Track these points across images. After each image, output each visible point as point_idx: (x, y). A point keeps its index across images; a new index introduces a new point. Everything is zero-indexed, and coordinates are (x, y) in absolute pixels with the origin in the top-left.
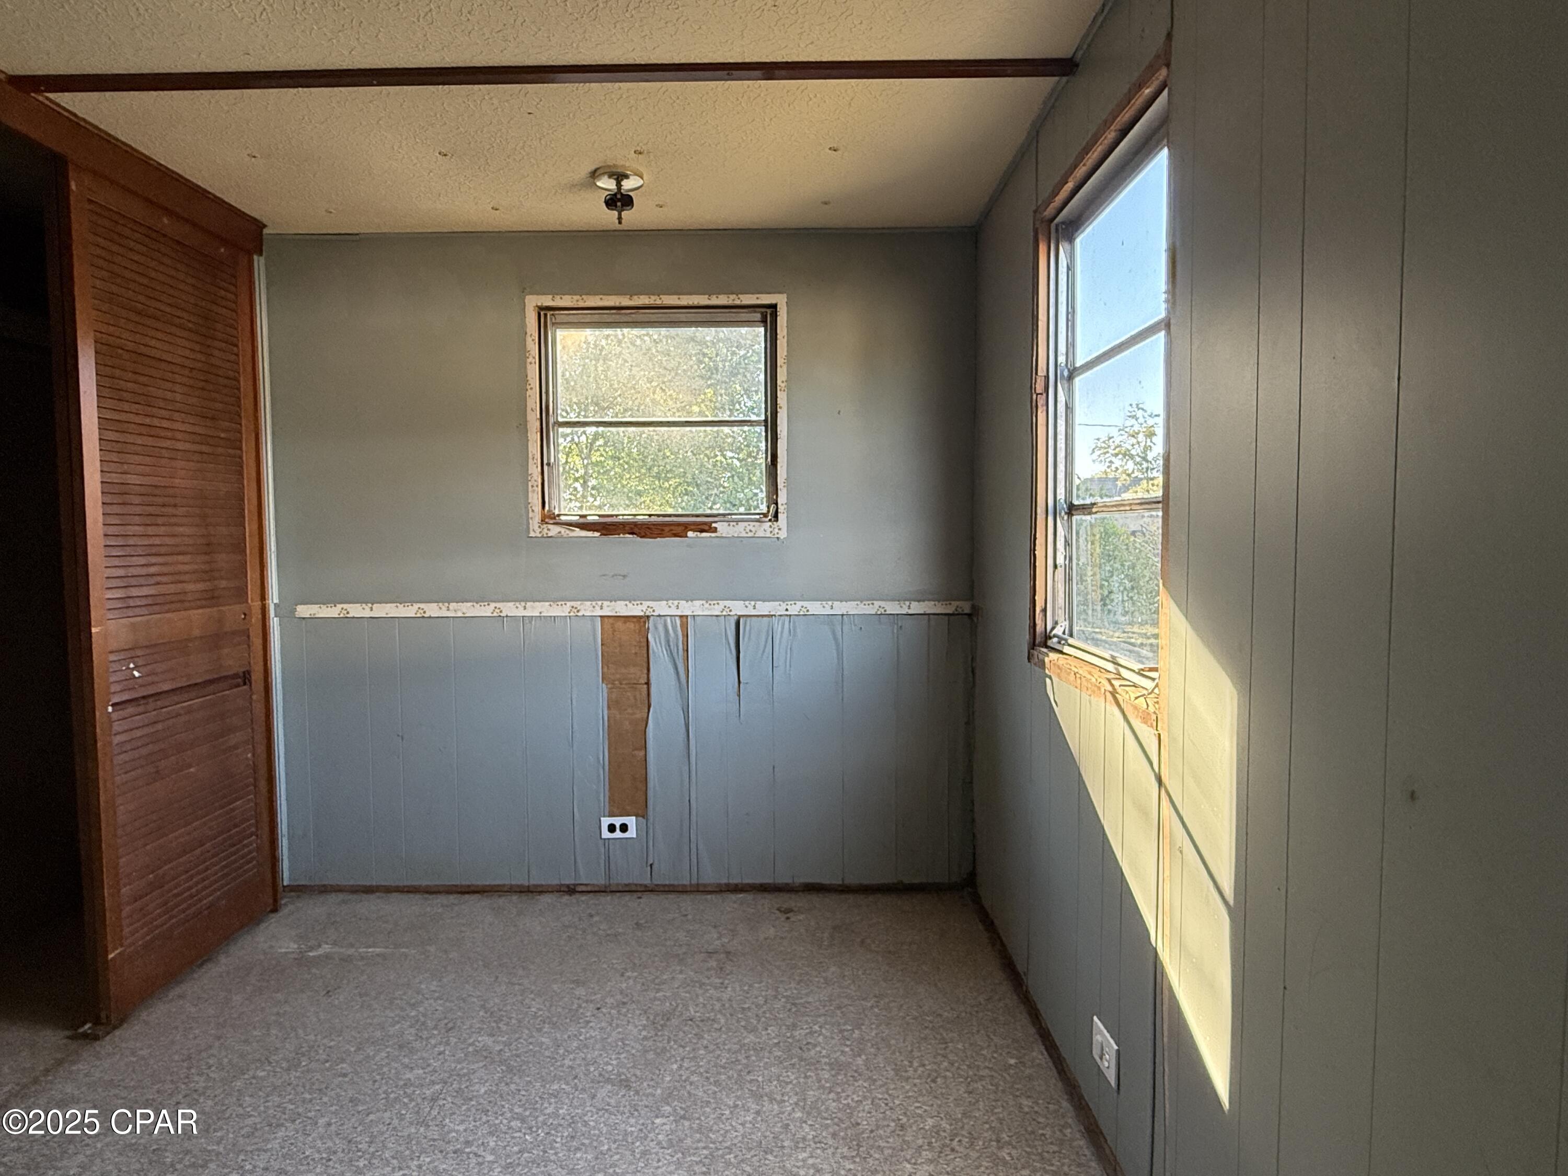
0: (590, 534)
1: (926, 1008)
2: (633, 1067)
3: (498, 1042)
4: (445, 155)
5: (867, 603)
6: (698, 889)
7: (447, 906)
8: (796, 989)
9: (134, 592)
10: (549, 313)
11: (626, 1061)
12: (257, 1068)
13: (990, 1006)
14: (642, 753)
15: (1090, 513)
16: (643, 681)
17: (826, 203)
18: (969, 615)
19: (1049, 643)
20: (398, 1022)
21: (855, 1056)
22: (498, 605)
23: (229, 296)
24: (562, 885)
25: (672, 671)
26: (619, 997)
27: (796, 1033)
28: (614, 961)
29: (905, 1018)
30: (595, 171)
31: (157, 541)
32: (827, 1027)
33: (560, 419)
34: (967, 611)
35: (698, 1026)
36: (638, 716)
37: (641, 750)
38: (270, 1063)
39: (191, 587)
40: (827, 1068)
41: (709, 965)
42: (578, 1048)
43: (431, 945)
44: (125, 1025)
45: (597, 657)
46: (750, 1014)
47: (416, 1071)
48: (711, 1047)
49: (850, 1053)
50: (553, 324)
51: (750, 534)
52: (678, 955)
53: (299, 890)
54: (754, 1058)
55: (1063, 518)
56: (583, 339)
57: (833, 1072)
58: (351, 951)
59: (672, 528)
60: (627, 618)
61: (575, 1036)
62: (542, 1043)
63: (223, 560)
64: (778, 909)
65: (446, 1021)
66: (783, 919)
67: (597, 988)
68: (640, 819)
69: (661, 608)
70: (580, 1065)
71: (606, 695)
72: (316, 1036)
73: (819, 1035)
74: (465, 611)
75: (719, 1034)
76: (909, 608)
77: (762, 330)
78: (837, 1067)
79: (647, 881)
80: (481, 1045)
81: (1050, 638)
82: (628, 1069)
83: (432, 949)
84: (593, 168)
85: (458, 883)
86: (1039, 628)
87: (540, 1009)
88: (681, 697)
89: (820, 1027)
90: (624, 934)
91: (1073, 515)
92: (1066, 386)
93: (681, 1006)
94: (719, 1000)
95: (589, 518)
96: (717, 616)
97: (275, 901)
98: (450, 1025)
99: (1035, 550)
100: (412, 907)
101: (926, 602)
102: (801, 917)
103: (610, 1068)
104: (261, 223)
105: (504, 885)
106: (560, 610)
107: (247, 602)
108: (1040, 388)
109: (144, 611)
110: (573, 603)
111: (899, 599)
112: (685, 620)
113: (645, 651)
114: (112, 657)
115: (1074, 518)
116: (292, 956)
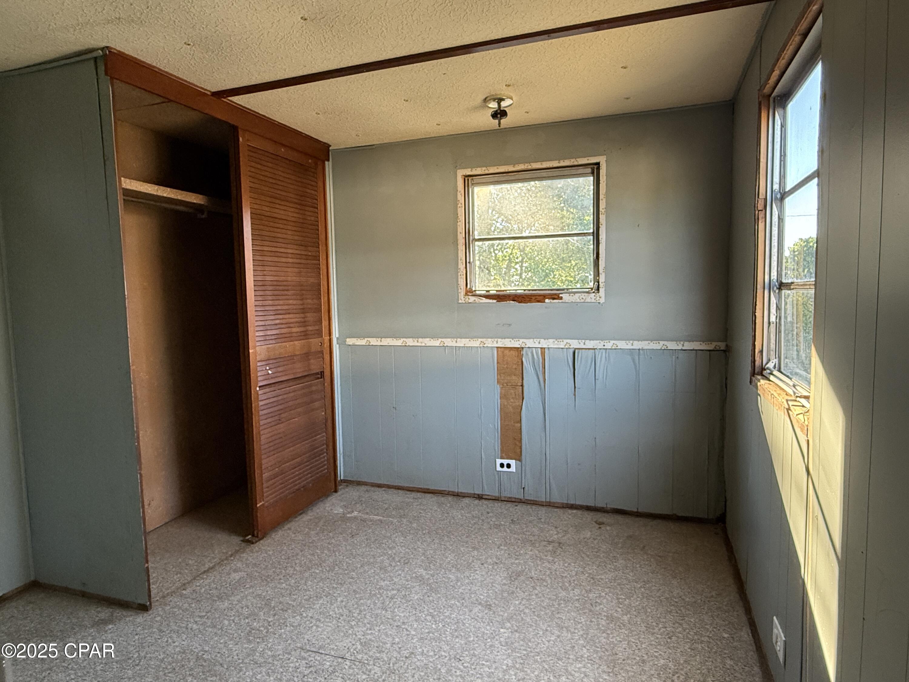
0: (491, 301)
1: (675, 594)
2: (495, 599)
3: (428, 574)
4: (407, 101)
5: (655, 342)
6: (549, 505)
7: (416, 499)
8: (595, 569)
9: (269, 333)
10: (470, 179)
11: (491, 595)
12: (315, 568)
13: (719, 599)
14: (519, 425)
15: (790, 289)
16: (520, 384)
17: (627, 99)
18: (724, 351)
19: (765, 373)
20: (382, 556)
21: (623, 615)
22: (443, 340)
23: (313, 183)
24: (475, 494)
25: (536, 378)
26: (495, 560)
27: (591, 595)
28: (496, 540)
29: (660, 597)
30: (486, 99)
31: (279, 307)
32: (610, 594)
33: (476, 237)
34: (723, 348)
35: (534, 582)
36: (518, 404)
37: (517, 423)
38: (321, 567)
39: (294, 330)
40: (605, 618)
41: (548, 549)
42: (468, 583)
43: (404, 518)
44: (265, 539)
45: (494, 369)
46: (566, 580)
47: (386, 582)
48: (540, 595)
49: (621, 612)
50: (473, 184)
51: (582, 301)
52: (531, 541)
53: (348, 482)
54: (563, 605)
55: (775, 292)
56: (489, 192)
57: (608, 622)
58: (366, 516)
59: (537, 297)
60: (511, 349)
61: (467, 577)
62: (450, 578)
63: (310, 317)
64: (596, 522)
65: (404, 559)
66: (597, 528)
67: (484, 553)
68: (518, 462)
69: (530, 343)
70: (467, 593)
71: (499, 391)
72: (343, 556)
73: (604, 598)
74: (426, 342)
75: (546, 588)
76: (683, 345)
77: (592, 178)
78: (610, 618)
79: (522, 497)
80: (419, 574)
81: (765, 370)
82: (492, 599)
83: (405, 521)
84: (484, 97)
85: (422, 487)
86: (758, 363)
87: (452, 560)
88: (541, 395)
89: (606, 594)
90: (504, 525)
91: (782, 290)
92: (779, 204)
93: (527, 569)
94: (549, 569)
95: (491, 292)
96: (562, 348)
97: (336, 486)
98: (406, 561)
99: (755, 312)
100: (397, 497)
101: (695, 342)
102: (608, 528)
103: (482, 597)
104: (328, 144)
105: (445, 491)
106: (476, 343)
107: (322, 337)
108: (760, 206)
109: (274, 342)
110: (482, 340)
111: (676, 340)
112: (543, 350)
113: (521, 368)
114: (259, 364)
115: (783, 292)
116: (340, 515)
